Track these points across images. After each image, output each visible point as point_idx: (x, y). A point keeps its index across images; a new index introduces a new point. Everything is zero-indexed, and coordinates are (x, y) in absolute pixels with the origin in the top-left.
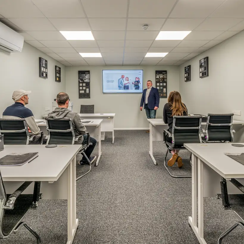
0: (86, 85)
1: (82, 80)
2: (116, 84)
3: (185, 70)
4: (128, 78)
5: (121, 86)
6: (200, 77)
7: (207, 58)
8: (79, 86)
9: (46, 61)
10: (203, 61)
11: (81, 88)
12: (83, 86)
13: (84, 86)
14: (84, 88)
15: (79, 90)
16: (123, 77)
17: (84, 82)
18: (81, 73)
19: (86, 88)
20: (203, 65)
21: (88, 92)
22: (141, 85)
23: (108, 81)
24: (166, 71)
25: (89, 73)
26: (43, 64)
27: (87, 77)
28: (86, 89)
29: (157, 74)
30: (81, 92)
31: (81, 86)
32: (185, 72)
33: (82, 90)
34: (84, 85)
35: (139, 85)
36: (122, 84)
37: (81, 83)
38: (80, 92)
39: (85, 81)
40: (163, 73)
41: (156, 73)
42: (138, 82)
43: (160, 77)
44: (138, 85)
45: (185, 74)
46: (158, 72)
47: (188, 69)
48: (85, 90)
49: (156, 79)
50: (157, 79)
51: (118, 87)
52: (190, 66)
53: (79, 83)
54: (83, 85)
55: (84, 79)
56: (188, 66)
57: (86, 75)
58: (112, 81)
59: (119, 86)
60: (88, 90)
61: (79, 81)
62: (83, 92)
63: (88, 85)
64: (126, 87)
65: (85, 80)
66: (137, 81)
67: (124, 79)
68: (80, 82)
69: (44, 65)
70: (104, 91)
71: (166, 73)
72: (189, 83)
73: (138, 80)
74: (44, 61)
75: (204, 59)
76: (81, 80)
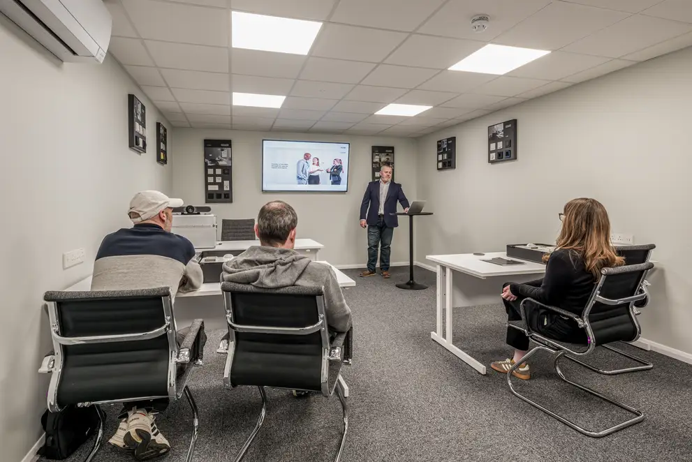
0: (223, 172)
1: (213, 161)
2: (292, 172)
3: (439, 146)
4: (318, 159)
5: (302, 175)
6: (490, 161)
7: (514, 122)
8: (207, 175)
9: (143, 107)
10: (500, 128)
11: (211, 180)
12: (215, 175)
13: (219, 176)
14: (219, 180)
15: (207, 184)
16: (307, 157)
17: (218, 166)
18: (211, 145)
19: (223, 180)
20: (500, 135)
21: (226, 188)
22: (343, 175)
23: (275, 166)
24: (392, 148)
25: (230, 146)
26: (137, 114)
27: (224, 154)
28: (223, 182)
29: (374, 154)
30: (211, 188)
31: (211, 176)
32: (439, 150)
33: (214, 183)
34: (219, 171)
35: (341, 174)
36: (304, 171)
37: (211, 167)
38: (209, 189)
39: (220, 163)
40: (387, 151)
41: (373, 152)
42: (339, 168)
43: (380, 160)
44: (338, 176)
45: (438, 154)
46: (377, 150)
47: (448, 144)
48: (221, 185)
49: (373, 163)
50: (376, 163)
51: (296, 178)
52: (454, 139)
53: (207, 167)
54: (215, 171)
55: (217, 159)
56: (448, 140)
57: (223, 150)
58: (285, 166)
59: (298, 177)
60: (226, 183)
61: (206, 164)
62: (216, 188)
63: (227, 172)
64: (314, 180)
65: (221, 160)
66: (337, 167)
67: (310, 161)
68: (209, 165)
69: (139, 118)
70: (265, 188)
71: (393, 152)
72: (448, 172)
73: (338, 164)
74: (140, 106)
75: (506, 124)
76: (211, 162)
